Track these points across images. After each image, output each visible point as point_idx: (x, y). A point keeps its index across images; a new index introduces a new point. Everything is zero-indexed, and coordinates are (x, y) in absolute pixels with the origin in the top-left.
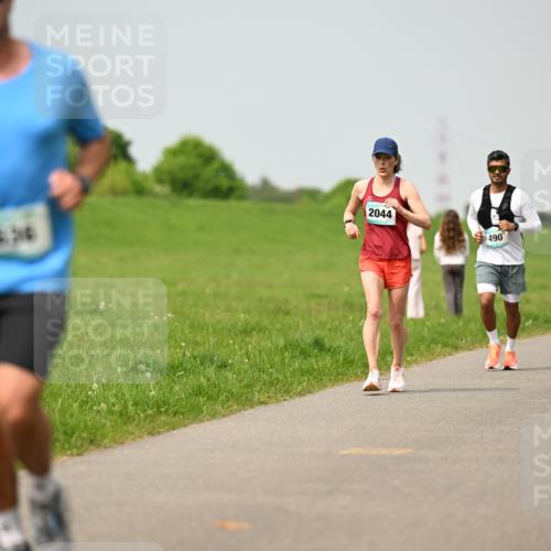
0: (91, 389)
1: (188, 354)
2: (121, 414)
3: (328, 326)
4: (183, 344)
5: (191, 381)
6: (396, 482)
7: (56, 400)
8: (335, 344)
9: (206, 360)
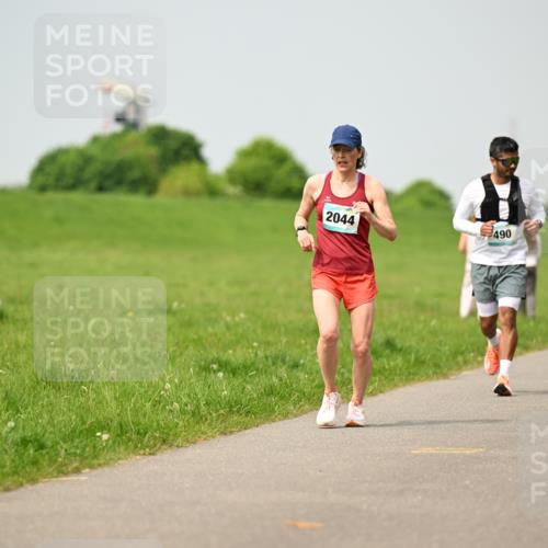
0: (163, 389)
1: (261, 354)
2: (193, 413)
3: (399, 327)
4: (255, 344)
5: (263, 381)
6: (468, 482)
7: (129, 400)
8: (407, 344)
9: (278, 359)
